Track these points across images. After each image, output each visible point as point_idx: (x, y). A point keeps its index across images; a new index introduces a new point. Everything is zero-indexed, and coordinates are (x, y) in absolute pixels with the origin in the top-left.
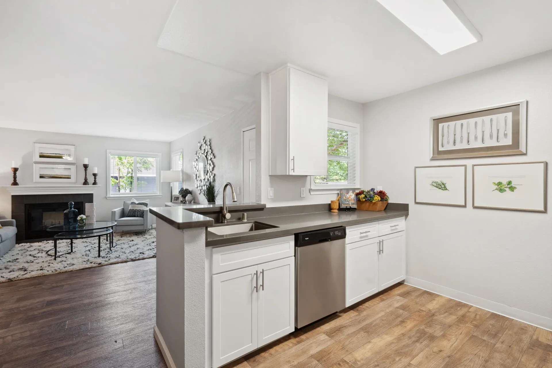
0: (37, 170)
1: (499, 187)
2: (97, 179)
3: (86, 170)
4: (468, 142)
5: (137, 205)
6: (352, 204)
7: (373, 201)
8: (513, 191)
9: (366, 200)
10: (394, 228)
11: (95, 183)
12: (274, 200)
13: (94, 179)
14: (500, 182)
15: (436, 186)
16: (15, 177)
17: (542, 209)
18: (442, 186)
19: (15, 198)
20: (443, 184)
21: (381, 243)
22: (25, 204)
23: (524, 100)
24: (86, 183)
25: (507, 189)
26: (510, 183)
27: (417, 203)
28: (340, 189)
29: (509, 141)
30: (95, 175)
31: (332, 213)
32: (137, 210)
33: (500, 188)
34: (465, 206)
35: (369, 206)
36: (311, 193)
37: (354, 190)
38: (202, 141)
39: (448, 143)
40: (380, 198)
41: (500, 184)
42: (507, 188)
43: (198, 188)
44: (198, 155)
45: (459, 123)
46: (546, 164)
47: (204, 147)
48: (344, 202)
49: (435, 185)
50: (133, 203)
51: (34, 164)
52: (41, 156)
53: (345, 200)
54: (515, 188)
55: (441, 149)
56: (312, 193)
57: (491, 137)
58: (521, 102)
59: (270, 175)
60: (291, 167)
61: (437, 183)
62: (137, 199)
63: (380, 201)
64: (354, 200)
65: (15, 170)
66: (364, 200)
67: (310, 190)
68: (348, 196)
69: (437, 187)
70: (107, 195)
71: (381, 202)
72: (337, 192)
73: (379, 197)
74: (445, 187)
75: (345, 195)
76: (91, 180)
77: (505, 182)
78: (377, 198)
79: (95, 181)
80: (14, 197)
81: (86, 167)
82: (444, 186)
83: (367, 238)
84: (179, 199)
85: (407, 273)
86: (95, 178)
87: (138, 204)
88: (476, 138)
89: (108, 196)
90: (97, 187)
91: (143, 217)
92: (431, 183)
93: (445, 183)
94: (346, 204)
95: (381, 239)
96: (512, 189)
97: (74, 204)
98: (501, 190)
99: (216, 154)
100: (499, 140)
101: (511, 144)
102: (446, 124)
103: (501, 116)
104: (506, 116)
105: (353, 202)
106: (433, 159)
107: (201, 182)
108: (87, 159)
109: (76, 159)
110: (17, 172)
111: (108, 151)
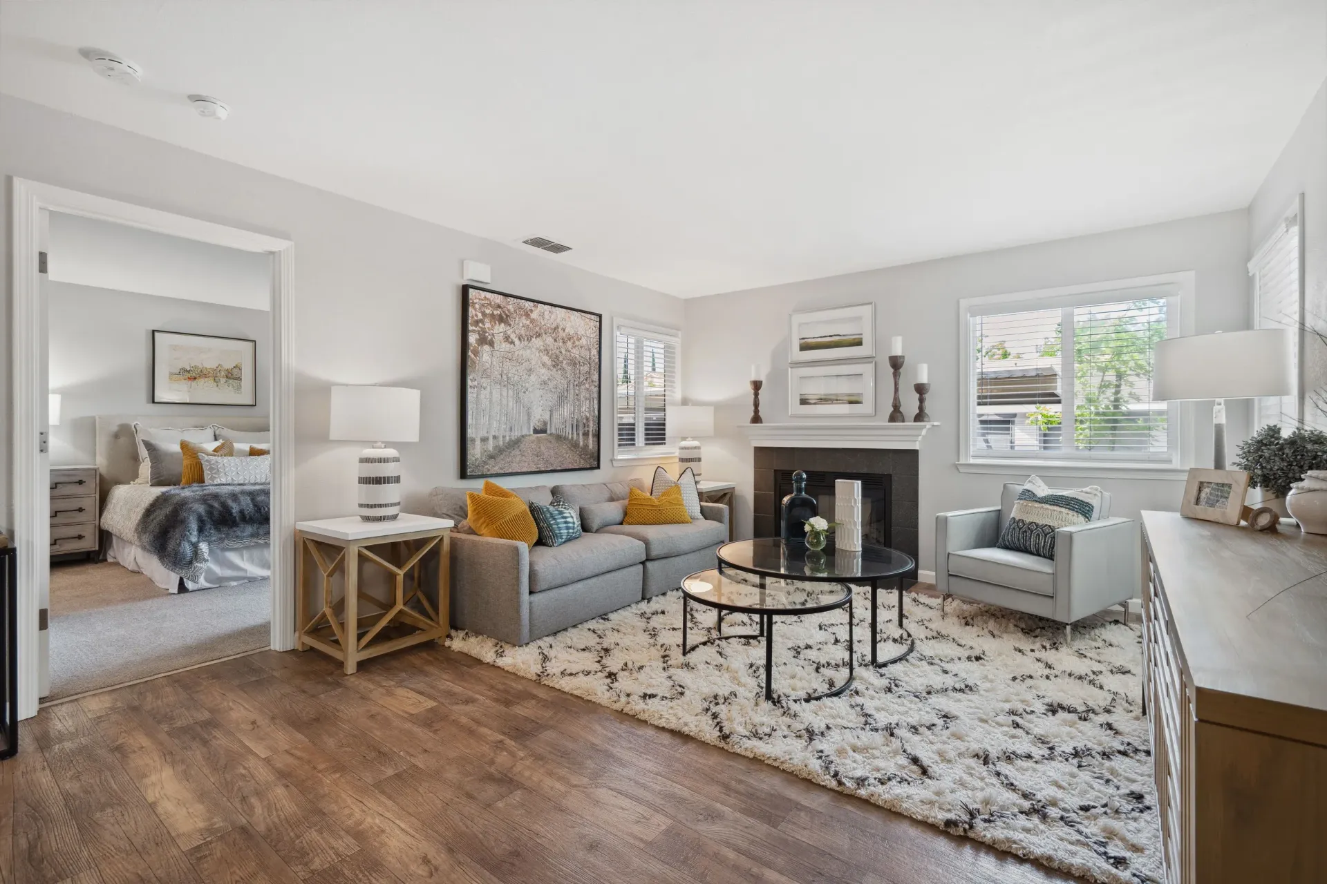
0: (796, 383)
2: (927, 404)
3: (896, 375)
5: (1037, 505)
11: (920, 416)
13: (918, 403)
16: (756, 405)
19: (762, 453)
22: (775, 471)
24: (896, 415)
30: (921, 389)
32: (1037, 525)
51: (790, 368)
52: (805, 347)
62: (1048, 481)
65: (757, 385)
70: (958, 458)
76: (910, 404)
79: (921, 408)
80: (759, 451)
81: (896, 364)
86: (921, 400)
89: (962, 461)
91: (1051, 557)
97: (807, 480)
108: (899, 339)
109: (876, 344)
110: (759, 392)
111: (964, 303)
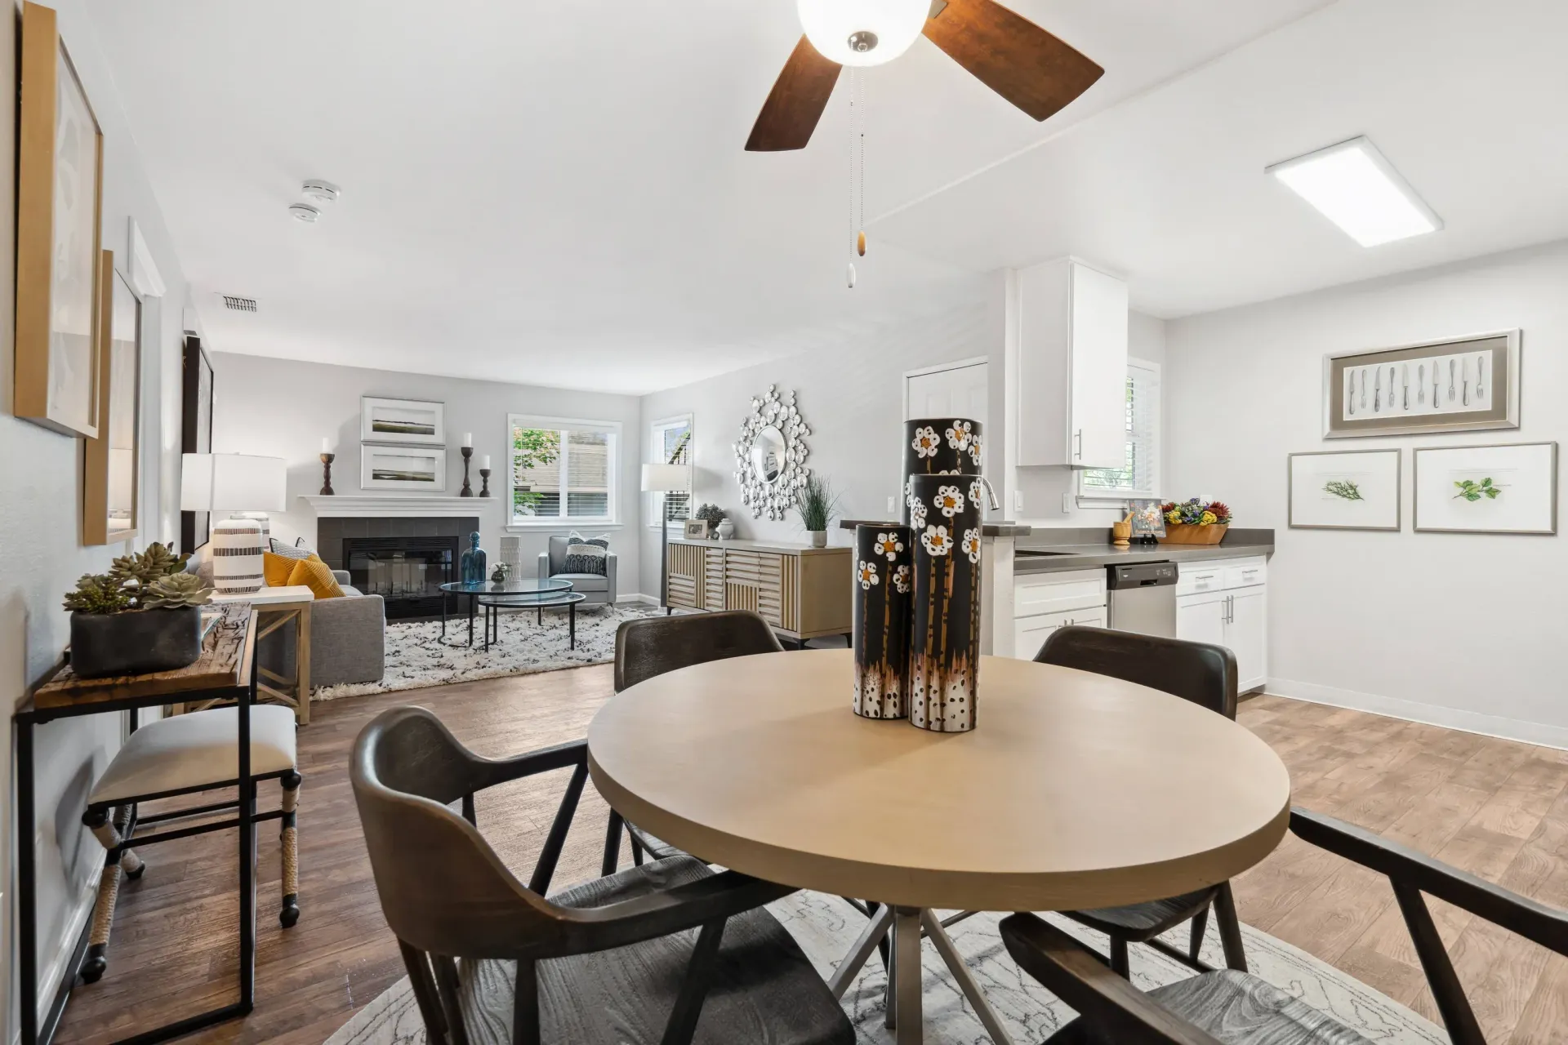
0: (370, 459)
1: (1467, 489)
2: (488, 484)
3: (467, 462)
4: (1405, 404)
5: (585, 546)
6: (1155, 530)
7: (1202, 524)
8: (1493, 497)
9: (1183, 523)
10: (1248, 575)
11: (484, 493)
12: (1022, 515)
13: (483, 483)
14: (1468, 481)
15: (1335, 492)
16: (327, 477)
17: (1548, 528)
18: (1349, 492)
19: (324, 524)
20: (1351, 487)
21: (1229, 601)
22: (344, 540)
23: (1516, 329)
24: (466, 492)
25: (1483, 495)
26: (1487, 482)
27: (1292, 527)
28: (1130, 500)
29: (1486, 404)
30: (485, 474)
31: (1117, 547)
32: (588, 557)
33: (1469, 491)
34: (1397, 530)
35: (1190, 534)
36: (1080, 504)
37: (1158, 502)
38: (768, 395)
39: (1363, 405)
40: (1215, 518)
41: (1468, 484)
42: (1482, 491)
43: (752, 504)
44: (751, 428)
45: (1386, 367)
46: (1556, 447)
47: (773, 408)
48: (1139, 525)
49: (1335, 490)
50: (574, 541)
51: (362, 446)
52: (378, 429)
53: (1142, 521)
54: (1497, 491)
55: (1347, 417)
56: (1082, 505)
57: (1452, 394)
58: (1510, 333)
59: (1020, 465)
60: (1076, 449)
61: (1339, 486)
62: (583, 533)
63: (1216, 523)
64: (1159, 521)
65: (329, 459)
66: (1180, 521)
67: (1079, 499)
68: (1146, 513)
69: (1338, 493)
70: (507, 522)
71: (1216, 525)
72: (1120, 505)
73: (1214, 515)
74: (1355, 493)
75: (1141, 510)
76: (476, 485)
77: (1478, 481)
78: (1209, 517)
79: (485, 487)
80: (323, 522)
81: (467, 453)
82: (1353, 491)
83: (1205, 590)
84: (701, 530)
85: (1271, 671)
86: (485, 481)
87: (589, 543)
88: (1421, 397)
89: (509, 524)
90: (487, 501)
91: (604, 574)
92: (1324, 485)
93: (1356, 484)
94: (1143, 530)
95: (1229, 593)
96: (1492, 493)
98: (1471, 497)
99: (814, 426)
100: (1467, 403)
101: (1490, 409)
102: (1358, 369)
103: (1472, 357)
104: (1480, 358)
105: (1157, 525)
106: (1328, 439)
107: (762, 489)
108: (470, 435)
109: (447, 435)
110: (331, 464)
111: (511, 417)
